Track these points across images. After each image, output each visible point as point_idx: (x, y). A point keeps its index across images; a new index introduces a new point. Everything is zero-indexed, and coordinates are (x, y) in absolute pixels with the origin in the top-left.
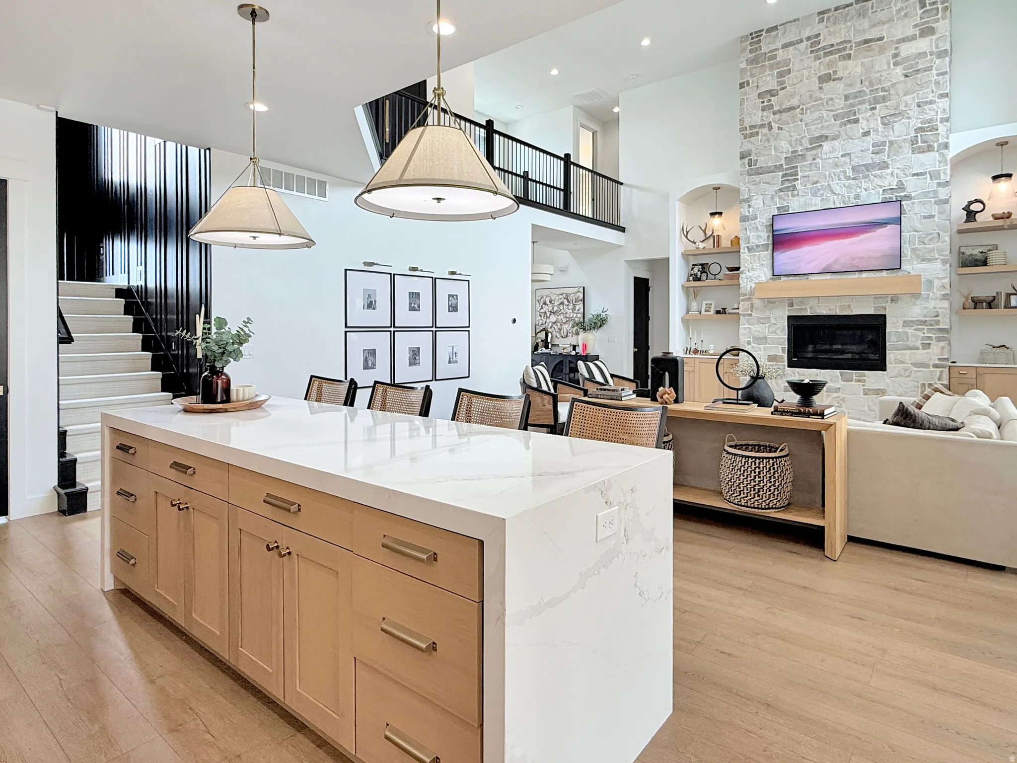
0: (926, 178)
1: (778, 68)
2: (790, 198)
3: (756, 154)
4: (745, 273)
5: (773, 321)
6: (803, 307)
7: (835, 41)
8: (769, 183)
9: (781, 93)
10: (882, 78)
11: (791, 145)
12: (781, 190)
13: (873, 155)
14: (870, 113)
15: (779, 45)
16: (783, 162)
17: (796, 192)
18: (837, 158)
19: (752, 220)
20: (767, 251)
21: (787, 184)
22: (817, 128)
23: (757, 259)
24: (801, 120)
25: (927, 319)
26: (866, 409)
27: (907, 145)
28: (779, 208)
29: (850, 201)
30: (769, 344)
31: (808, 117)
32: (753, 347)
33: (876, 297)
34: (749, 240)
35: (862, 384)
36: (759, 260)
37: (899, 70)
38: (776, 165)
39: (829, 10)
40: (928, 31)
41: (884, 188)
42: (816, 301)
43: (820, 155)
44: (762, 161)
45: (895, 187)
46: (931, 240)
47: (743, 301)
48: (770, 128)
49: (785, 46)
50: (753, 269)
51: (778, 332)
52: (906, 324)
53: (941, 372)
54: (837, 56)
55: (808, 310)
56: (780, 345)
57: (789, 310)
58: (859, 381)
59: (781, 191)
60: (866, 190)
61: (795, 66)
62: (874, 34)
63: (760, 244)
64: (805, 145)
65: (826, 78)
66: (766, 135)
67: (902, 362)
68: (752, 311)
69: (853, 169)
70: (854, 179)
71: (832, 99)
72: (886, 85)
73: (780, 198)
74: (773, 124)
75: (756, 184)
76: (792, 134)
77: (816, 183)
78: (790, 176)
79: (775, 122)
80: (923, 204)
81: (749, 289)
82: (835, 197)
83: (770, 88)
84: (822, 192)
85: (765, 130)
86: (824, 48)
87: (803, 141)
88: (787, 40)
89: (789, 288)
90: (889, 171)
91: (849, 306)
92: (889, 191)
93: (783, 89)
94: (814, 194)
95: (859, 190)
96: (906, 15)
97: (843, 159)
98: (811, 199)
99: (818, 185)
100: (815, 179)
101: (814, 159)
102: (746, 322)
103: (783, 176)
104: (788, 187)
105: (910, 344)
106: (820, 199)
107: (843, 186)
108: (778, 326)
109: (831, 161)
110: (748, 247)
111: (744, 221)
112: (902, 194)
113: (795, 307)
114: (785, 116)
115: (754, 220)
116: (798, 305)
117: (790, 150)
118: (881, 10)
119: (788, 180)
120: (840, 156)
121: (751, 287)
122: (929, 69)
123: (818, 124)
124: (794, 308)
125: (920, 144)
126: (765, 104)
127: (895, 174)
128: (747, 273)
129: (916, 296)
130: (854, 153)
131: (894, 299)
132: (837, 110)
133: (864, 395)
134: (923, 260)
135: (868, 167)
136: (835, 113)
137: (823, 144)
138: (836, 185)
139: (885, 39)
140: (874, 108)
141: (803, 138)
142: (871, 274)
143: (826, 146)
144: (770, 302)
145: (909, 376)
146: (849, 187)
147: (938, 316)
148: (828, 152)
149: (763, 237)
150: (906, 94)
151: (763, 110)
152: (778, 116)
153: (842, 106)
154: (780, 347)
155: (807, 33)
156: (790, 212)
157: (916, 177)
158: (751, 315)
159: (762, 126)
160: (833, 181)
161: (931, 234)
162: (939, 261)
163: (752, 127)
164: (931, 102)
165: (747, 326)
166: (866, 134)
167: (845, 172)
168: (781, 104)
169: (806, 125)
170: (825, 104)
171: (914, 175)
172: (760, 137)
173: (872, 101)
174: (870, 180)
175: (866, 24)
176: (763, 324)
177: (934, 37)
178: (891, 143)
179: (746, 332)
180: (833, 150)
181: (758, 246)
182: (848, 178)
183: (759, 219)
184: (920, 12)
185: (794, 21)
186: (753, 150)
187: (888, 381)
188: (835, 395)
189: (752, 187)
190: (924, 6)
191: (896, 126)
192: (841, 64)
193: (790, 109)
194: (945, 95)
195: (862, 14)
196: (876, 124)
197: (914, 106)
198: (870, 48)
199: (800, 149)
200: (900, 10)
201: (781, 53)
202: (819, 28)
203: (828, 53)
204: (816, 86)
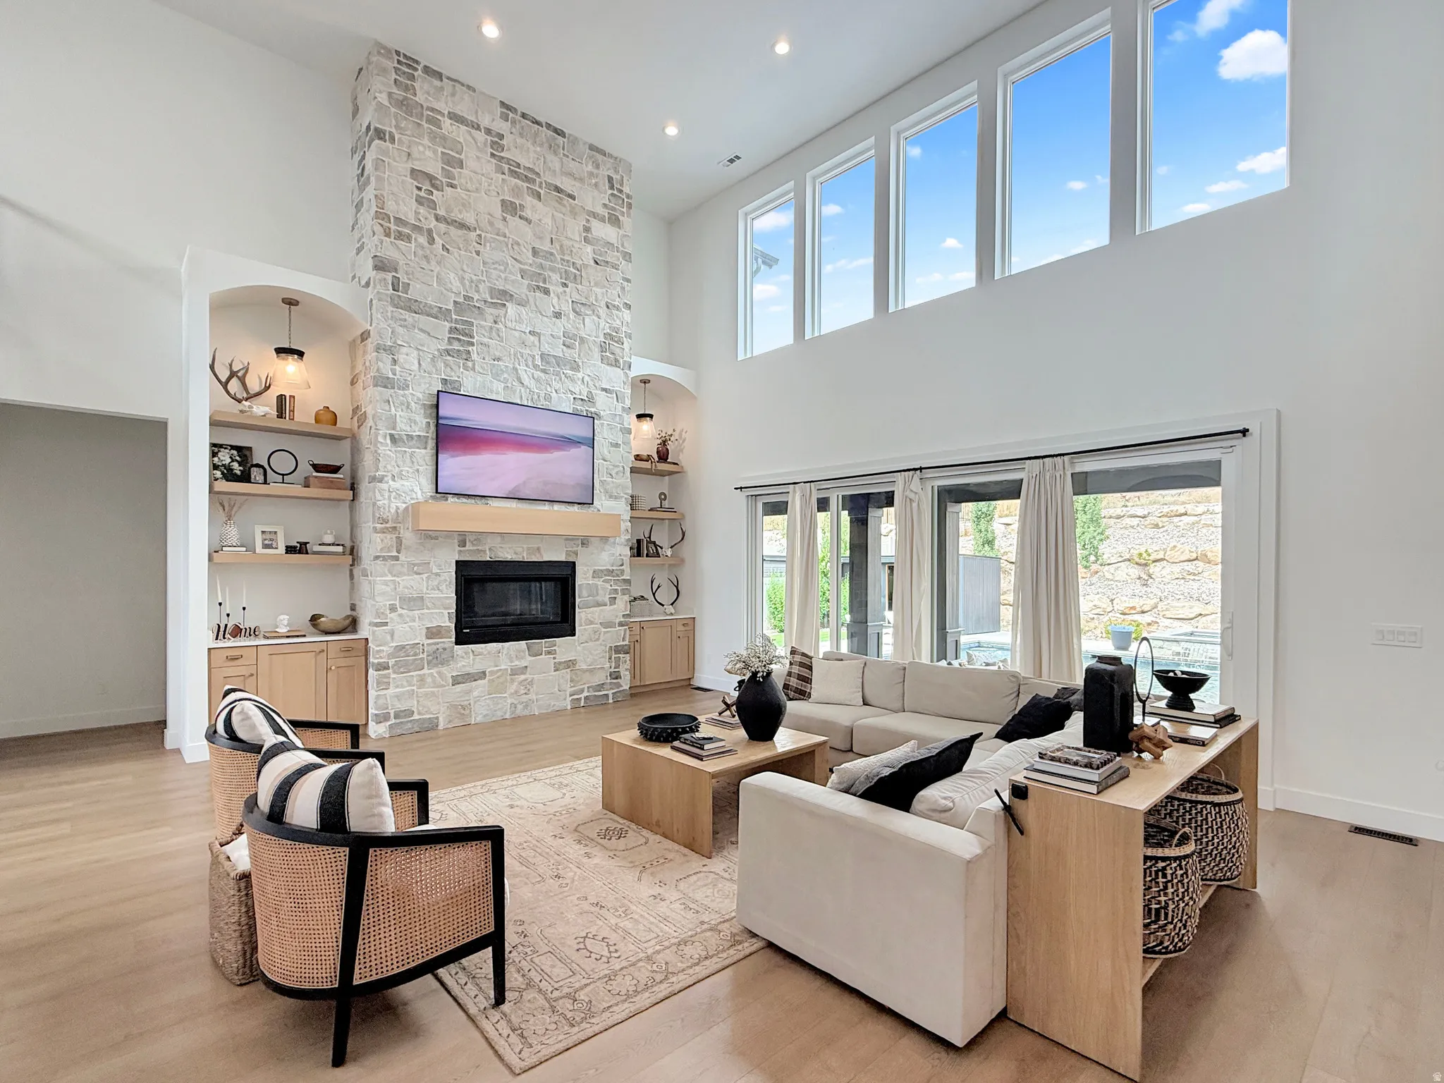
0: (613, 398)
1: (444, 148)
2: (461, 370)
3: (407, 273)
4: (388, 483)
5: (435, 570)
6: (480, 548)
7: (522, 161)
8: (429, 334)
9: (448, 191)
10: (574, 250)
11: (464, 285)
12: (448, 352)
13: (564, 348)
14: (561, 289)
15: (444, 108)
16: (451, 307)
17: (470, 364)
18: (525, 333)
19: (399, 389)
20: (426, 448)
21: (456, 346)
22: (500, 277)
23: (408, 460)
24: (478, 253)
25: (614, 568)
26: (556, 689)
27: (596, 349)
28: (445, 381)
29: (540, 400)
30: (428, 608)
32: (401, 615)
33: (569, 539)
34: (395, 423)
35: (552, 656)
36: (413, 462)
37: (589, 251)
38: (441, 308)
39: (516, 110)
40: (615, 221)
41: (575, 396)
42: (499, 539)
43: (503, 320)
44: (416, 291)
45: (586, 399)
46: (617, 473)
47: (384, 533)
48: (431, 241)
49: (454, 117)
50: (401, 476)
51: (443, 587)
52: (596, 574)
53: (625, 630)
54: (525, 185)
55: (488, 552)
56: (446, 609)
57: (460, 552)
58: (549, 653)
59: (449, 355)
60: (556, 391)
61: (469, 160)
62: (567, 184)
63: (414, 434)
64: (483, 296)
65: (510, 208)
66: (423, 247)
67: (592, 623)
68: (398, 552)
69: (542, 356)
70: (544, 371)
71: (518, 244)
72: (577, 261)
73: (446, 365)
74: (435, 236)
75: (405, 326)
76: (465, 268)
77: (499, 359)
78: (462, 334)
79: (439, 235)
80: (611, 429)
81: (393, 511)
82: (523, 390)
83: (430, 170)
84: (506, 375)
85: (422, 240)
86: (508, 161)
87: (481, 287)
88: (457, 110)
89: (458, 515)
90: (580, 375)
91: (538, 549)
92: (580, 402)
93: (452, 187)
94: (496, 376)
95: (549, 389)
96: (596, 185)
97: (532, 338)
98: (491, 382)
99: (499, 363)
100: (497, 354)
101: (495, 322)
102: (386, 572)
103: (451, 330)
104: (459, 351)
105: (599, 598)
106: (503, 385)
107: (531, 376)
108: (442, 578)
109: (517, 334)
110: (392, 436)
111: (385, 387)
112: (593, 410)
113: (469, 547)
114: (453, 231)
115: (404, 389)
116: (473, 545)
117: (463, 293)
118: (573, 159)
119: (459, 340)
120: (527, 331)
121: (398, 508)
122: (615, 267)
123: (501, 271)
124: (467, 548)
125: (608, 354)
126: (422, 194)
127: (586, 383)
128: (391, 482)
129: (605, 539)
130: (544, 335)
131: (585, 542)
132: (524, 264)
133: (555, 671)
134: (611, 497)
135: (559, 361)
136: (522, 267)
137: (507, 303)
138: (524, 373)
139: (576, 202)
140: (565, 285)
141: (480, 281)
142: (562, 508)
143: (511, 308)
144: (430, 537)
145: (598, 639)
146: (538, 380)
147: (622, 565)
148: (514, 319)
149: (420, 425)
150: (596, 284)
151: (419, 201)
152: (442, 226)
153: (531, 262)
154: (446, 612)
155: (485, 120)
156: (462, 393)
157: (604, 393)
158: (397, 558)
159: (417, 228)
160: (519, 365)
161: (618, 466)
162: (624, 499)
163: (399, 221)
164: (618, 308)
165: (390, 578)
166: (558, 315)
167: (533, 357)
168: (449, 210)
169: (484, 263)
170: (510, 246)
171: (605, 390)
172: (413, 245)
173: (564, 276)
174: (561, 379)
175: (554, 162)
176: (420, 574)
177: (621, 232)
178: (581, 338)
179: (388, 589)
180: (519, 320)
181: (410, 437)
182: (535, 367)
183: (411, 391)
185: (469, 87)
186: (401, 263)
187: (578, 648)
188: (522, 677)
189: (401, 330)
190: (612, 187)
191: (587, 320)
192: (529, 201)
193: (462, 226)
194: (628, 306)
195: (553, 148)
196: (566, 308)
197: (603, 304)
198: (560, 201)
199: (476, 297)
200: (591, 174)
201: (447, 123)
202: (501, 126)
203: (514, 174)
204: (498, 212)
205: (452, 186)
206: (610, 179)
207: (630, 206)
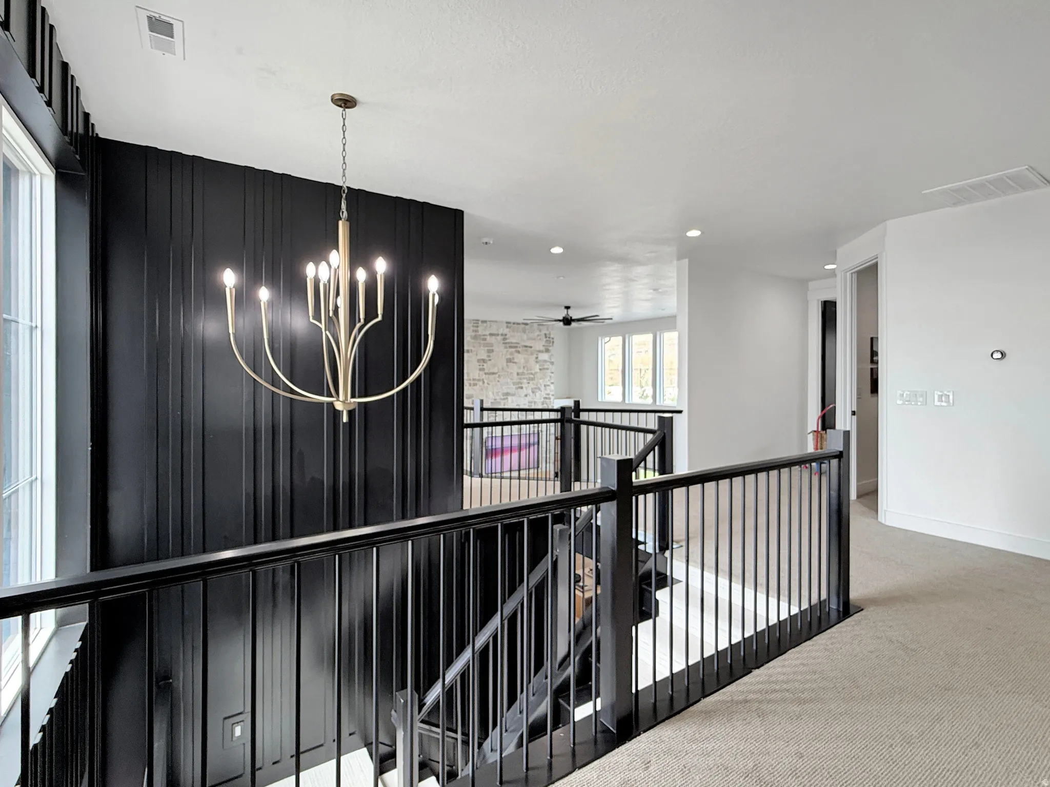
1: (488, 347)
3: (475, 397)
7: (514, 341)
9: (489, 362)
10: (532, 368)
15: (487, 333)
24: (498, 382)
31: (501, 380)
37: (538, 366)
39: (511, 323)
40: (547, 351)
43: (507, 404)
48: (484, 382)
49: (491, 335)
54: (515, 349)
61: (495, 348)
62: (528, 344)
64: (500, 397)
65: (509, 361)
66: (480, 386)
71: (512, 373)
72: (533, 372)
74: (485, 380)
83: (484, 358)
85: (481, 383)
86: (509, 343)
87: (500, 394)
88: (492, 332)
96: (540, 339)
114: (491, 377)
118: (531, 332)
122: (547, 369)
123: (506, 385)
126: (481, 367)
132: (514, 380)
139: (532, 349)
140: (529, 383)
141: (499, 392)
143: (510, 398)
148: (510, 403)
150: (540, 379)
151: (480, 370)
152: (487, 376)
153: (516, 378)
155: (501, 332)
159: (479, 380)
163: (474, 380)
164: (549, 385)
166: (526, 396)
168: (489, 370)
170: (509, 375)
173: (528, 379)
175: (525, 337)
177: (550, 354)
178: (535, 403)
184: (545, 340)
185: (496, 321)
190: (546, 337)
191: (537, 394)
192: (516, 355)
193: (493, 373)
194: (552, 383)
195: (524, 332)
196: (530, 392)
197: (543, 386)
198: (527, 351)
199: (498, 398)
200: (538, 335)
201: (488, 337)
202: (506, 331)
203: (511, 347)
204: (505, 364)
205: (490, 360)
206: (545, 334)
207: (553, 342)
